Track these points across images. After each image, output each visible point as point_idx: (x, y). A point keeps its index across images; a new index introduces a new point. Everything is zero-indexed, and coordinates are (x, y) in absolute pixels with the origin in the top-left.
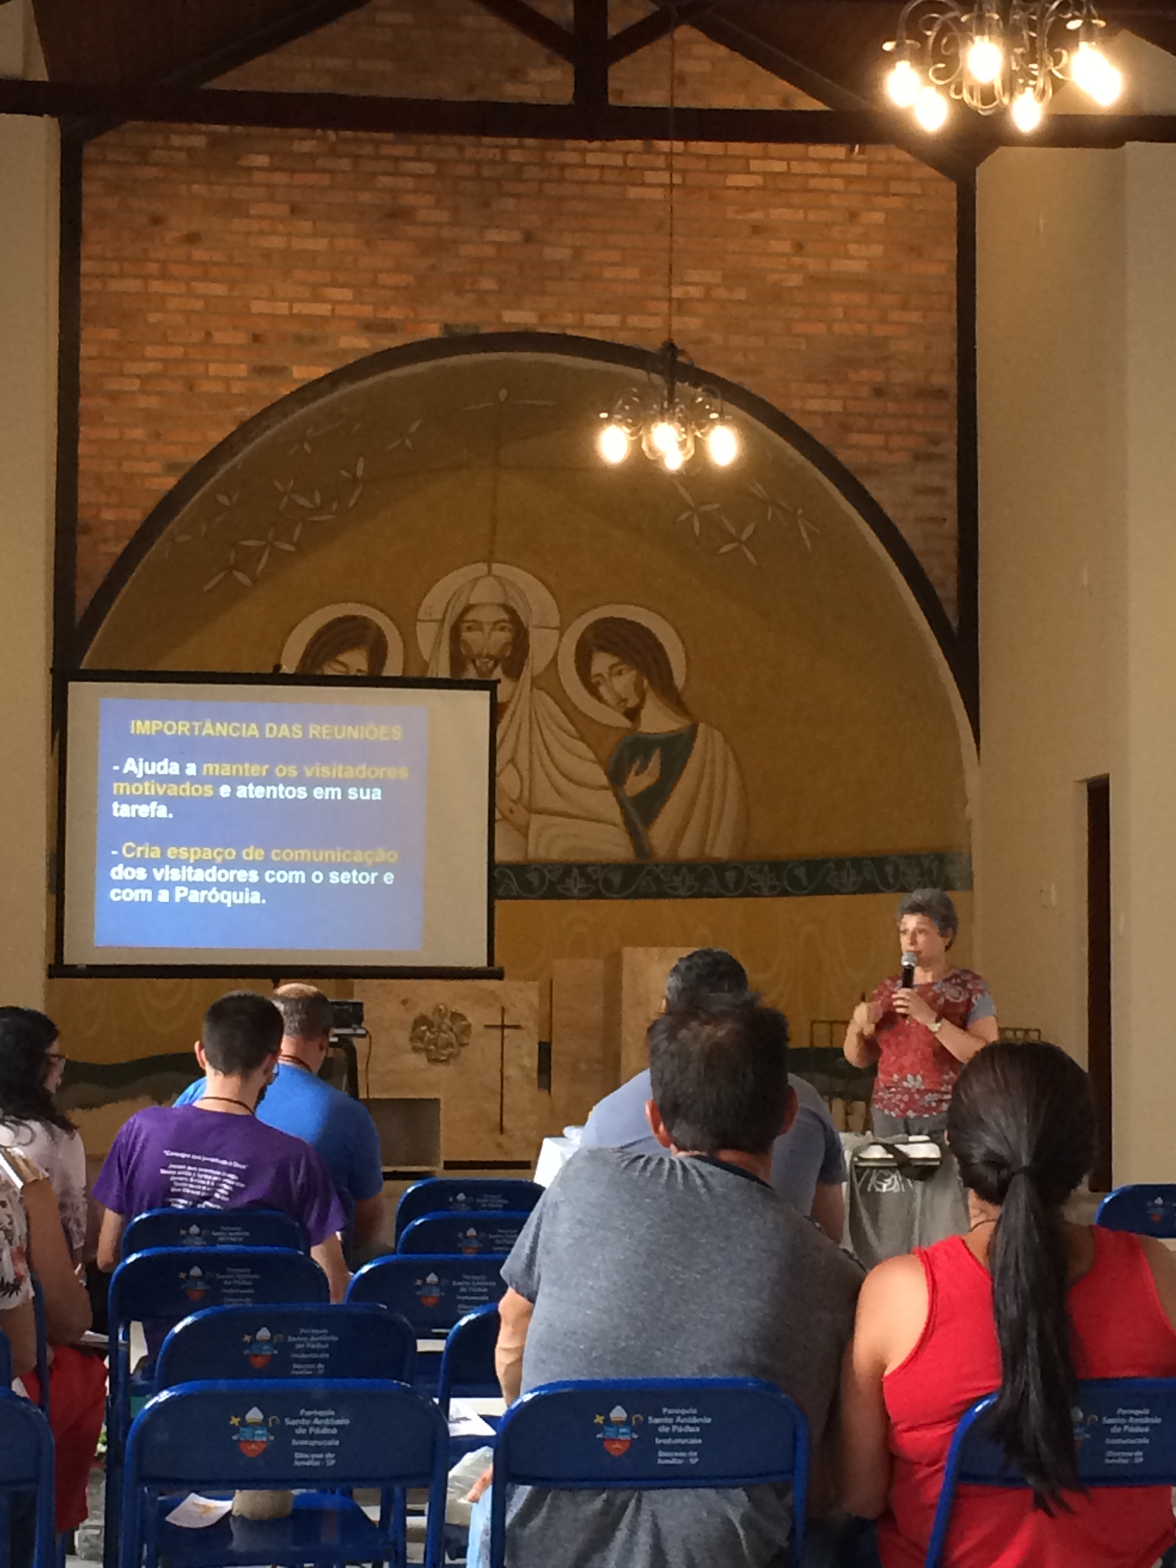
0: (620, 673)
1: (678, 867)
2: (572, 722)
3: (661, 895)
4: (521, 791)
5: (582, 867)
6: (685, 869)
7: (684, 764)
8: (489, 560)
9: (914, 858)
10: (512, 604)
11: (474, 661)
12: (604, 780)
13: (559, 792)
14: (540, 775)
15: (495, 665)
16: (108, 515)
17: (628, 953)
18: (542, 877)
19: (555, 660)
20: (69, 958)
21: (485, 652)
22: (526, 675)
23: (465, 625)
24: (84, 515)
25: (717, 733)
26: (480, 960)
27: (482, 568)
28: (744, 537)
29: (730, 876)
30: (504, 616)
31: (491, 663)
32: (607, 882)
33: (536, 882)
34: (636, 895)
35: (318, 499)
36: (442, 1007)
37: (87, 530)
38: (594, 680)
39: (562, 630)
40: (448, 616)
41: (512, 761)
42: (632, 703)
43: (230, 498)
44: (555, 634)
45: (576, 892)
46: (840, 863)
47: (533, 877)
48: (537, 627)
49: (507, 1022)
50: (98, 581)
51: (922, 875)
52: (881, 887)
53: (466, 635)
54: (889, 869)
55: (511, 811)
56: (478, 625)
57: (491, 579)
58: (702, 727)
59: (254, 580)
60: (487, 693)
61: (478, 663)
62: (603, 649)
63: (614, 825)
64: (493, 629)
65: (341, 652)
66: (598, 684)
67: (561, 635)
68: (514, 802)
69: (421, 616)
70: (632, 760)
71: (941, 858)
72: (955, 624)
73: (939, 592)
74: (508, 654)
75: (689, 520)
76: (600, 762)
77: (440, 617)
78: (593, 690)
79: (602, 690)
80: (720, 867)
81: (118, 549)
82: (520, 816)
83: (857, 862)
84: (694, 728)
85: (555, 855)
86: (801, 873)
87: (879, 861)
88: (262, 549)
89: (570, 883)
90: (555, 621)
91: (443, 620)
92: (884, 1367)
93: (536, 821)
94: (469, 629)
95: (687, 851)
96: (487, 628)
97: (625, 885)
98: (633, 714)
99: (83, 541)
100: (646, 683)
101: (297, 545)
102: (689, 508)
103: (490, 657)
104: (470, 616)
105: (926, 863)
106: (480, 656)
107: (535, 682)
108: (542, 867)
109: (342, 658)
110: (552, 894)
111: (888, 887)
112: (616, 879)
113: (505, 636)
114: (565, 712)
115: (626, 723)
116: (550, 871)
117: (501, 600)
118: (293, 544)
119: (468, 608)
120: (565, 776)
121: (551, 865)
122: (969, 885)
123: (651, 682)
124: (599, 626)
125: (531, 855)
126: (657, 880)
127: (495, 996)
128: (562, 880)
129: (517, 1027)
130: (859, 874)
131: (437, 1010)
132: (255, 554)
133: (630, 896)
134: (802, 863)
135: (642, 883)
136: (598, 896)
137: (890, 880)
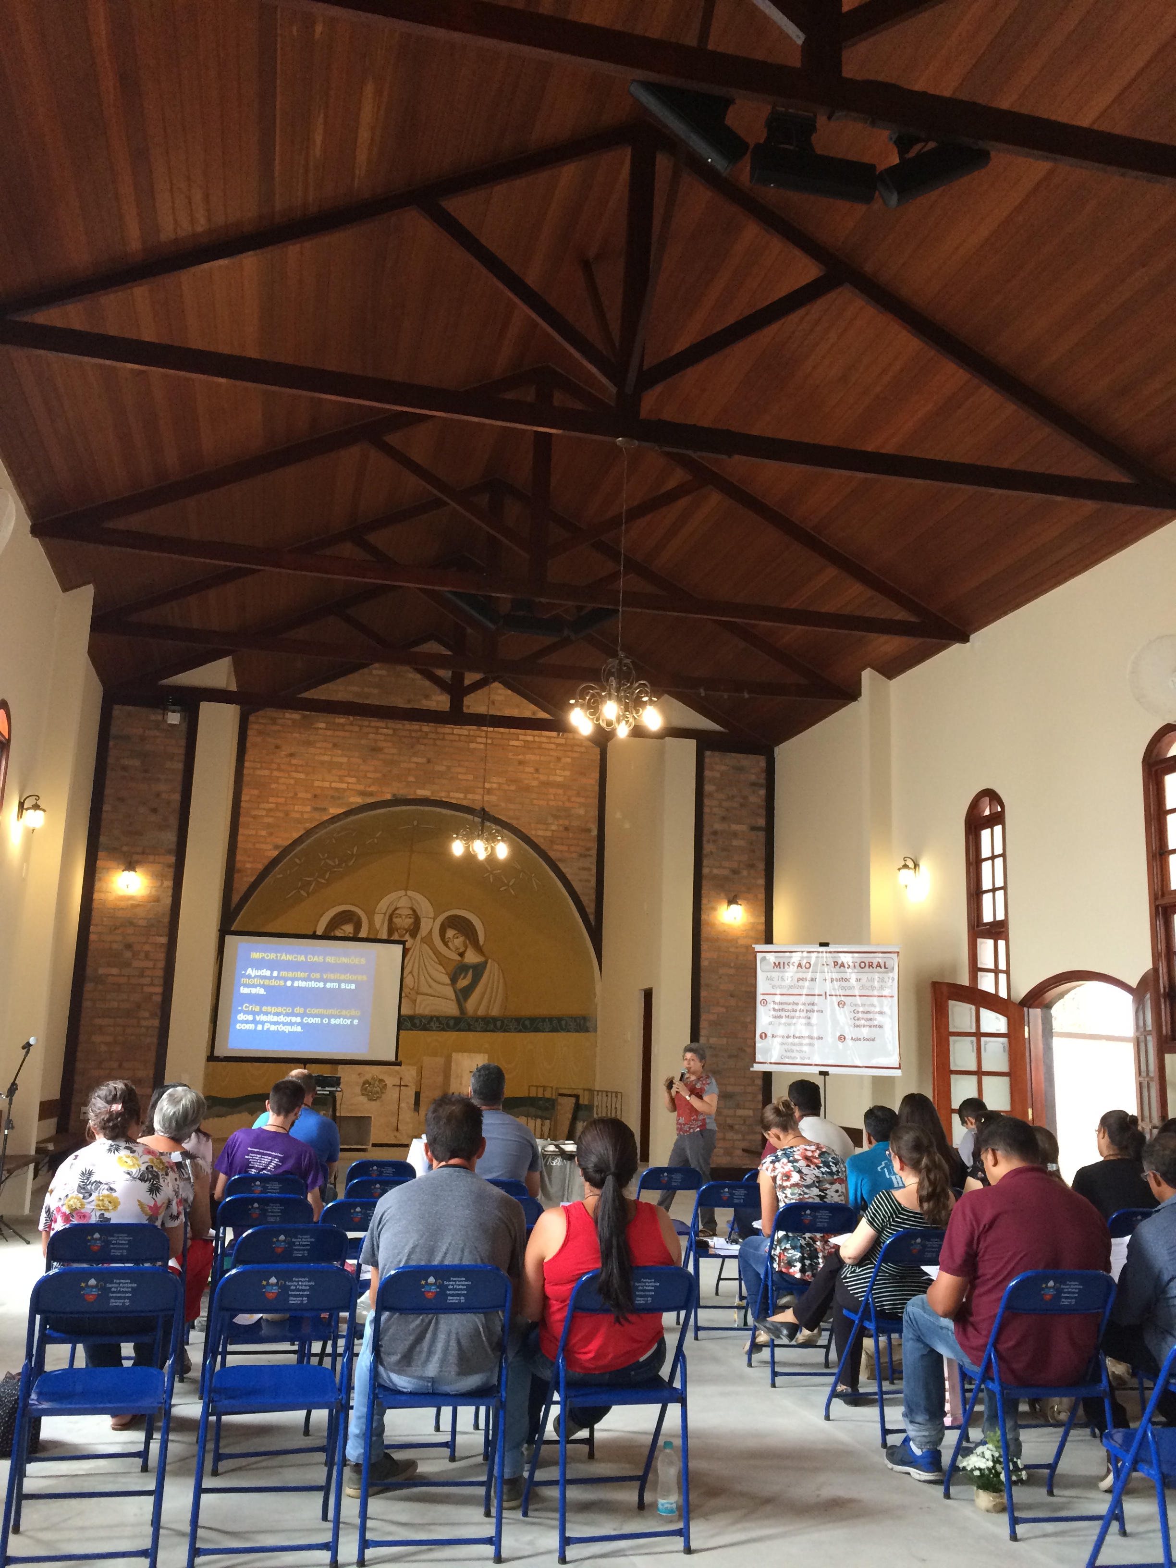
1: (477, 1019)
3: (469, 1030)
5: (438, 1018)
7: (482, 976)
8: (406, 889)
9: (574, 1019)
12: (448, 981)
13: (430, 986)
14: (422, 979)
16: (248, 866)
17: (454, 1055)
18: (421, 1021)
19: (431, 930)
20: (216, 1054)
22: (419, 937)
24: (238, 865)
25: (496, 965)
26: (393, 1059)
27: (402, 893)
28: (511, 884)
29: (499, 1024)
30: (411, 912)
32: (448, 1025)
34: (459, 1030)
35: (337, 860)
37: (239, 871)
41: (411, 972)
42: (461, 950)
44: (432, 920)
45: (434, 1028)
46: (543, 1020)
47: (417, 1021)
50: (242, 893)
51: (576, 1025)
52: (560, 1030)
53: (395, 920)
54: (563, 1023)
56: (400, 916)
58: (490, 961)
59: (308, 894)
60: (401, 946)
70: (460, 975)
71: (585, 1019)
72: (593, 924)
75: (489, 876)
76: (447, 974)
77: (384, 911)
78: (446, 944)
79: (450, 944)
80: (494, 1019)
83: (551, 1019)
84: (486, 963)
85: (427, 1012)
86: (527, 1023)
87: (560, 1019)
89: (432, 1024)
90: (432, 915)
91: (385, 914)
92: (543, 1259)
93: (420, 998)
95: (481, 1012)
96: (404, 917)
97: (456, 1024)
98: (462, 955)
99: (236, 876)
102: (489, 872)
105: (578, 1020)
109: (343, 927)
110: (425, 1028)
111: (563, 1030)
112: (452, 1023)
113: (411, 920)
114: (435, 954)
115: (459, 958)
117: (410, 906)
119: (396, 909)
122: (595, 1030)
123: (470, 942)
124: (448, 918)
125: (417, 1012)
126: (469, 1025)
127: (398, 1072)
128: (429, 1023)
129: (406, 1086)
130: (551, 1024)
131: (373, 1078)
132: (309, 883)
133: (457, 1031)
134: (529, 1019)
135: (462, 1025)
136: (444, 1030)
137: (564, 1027)
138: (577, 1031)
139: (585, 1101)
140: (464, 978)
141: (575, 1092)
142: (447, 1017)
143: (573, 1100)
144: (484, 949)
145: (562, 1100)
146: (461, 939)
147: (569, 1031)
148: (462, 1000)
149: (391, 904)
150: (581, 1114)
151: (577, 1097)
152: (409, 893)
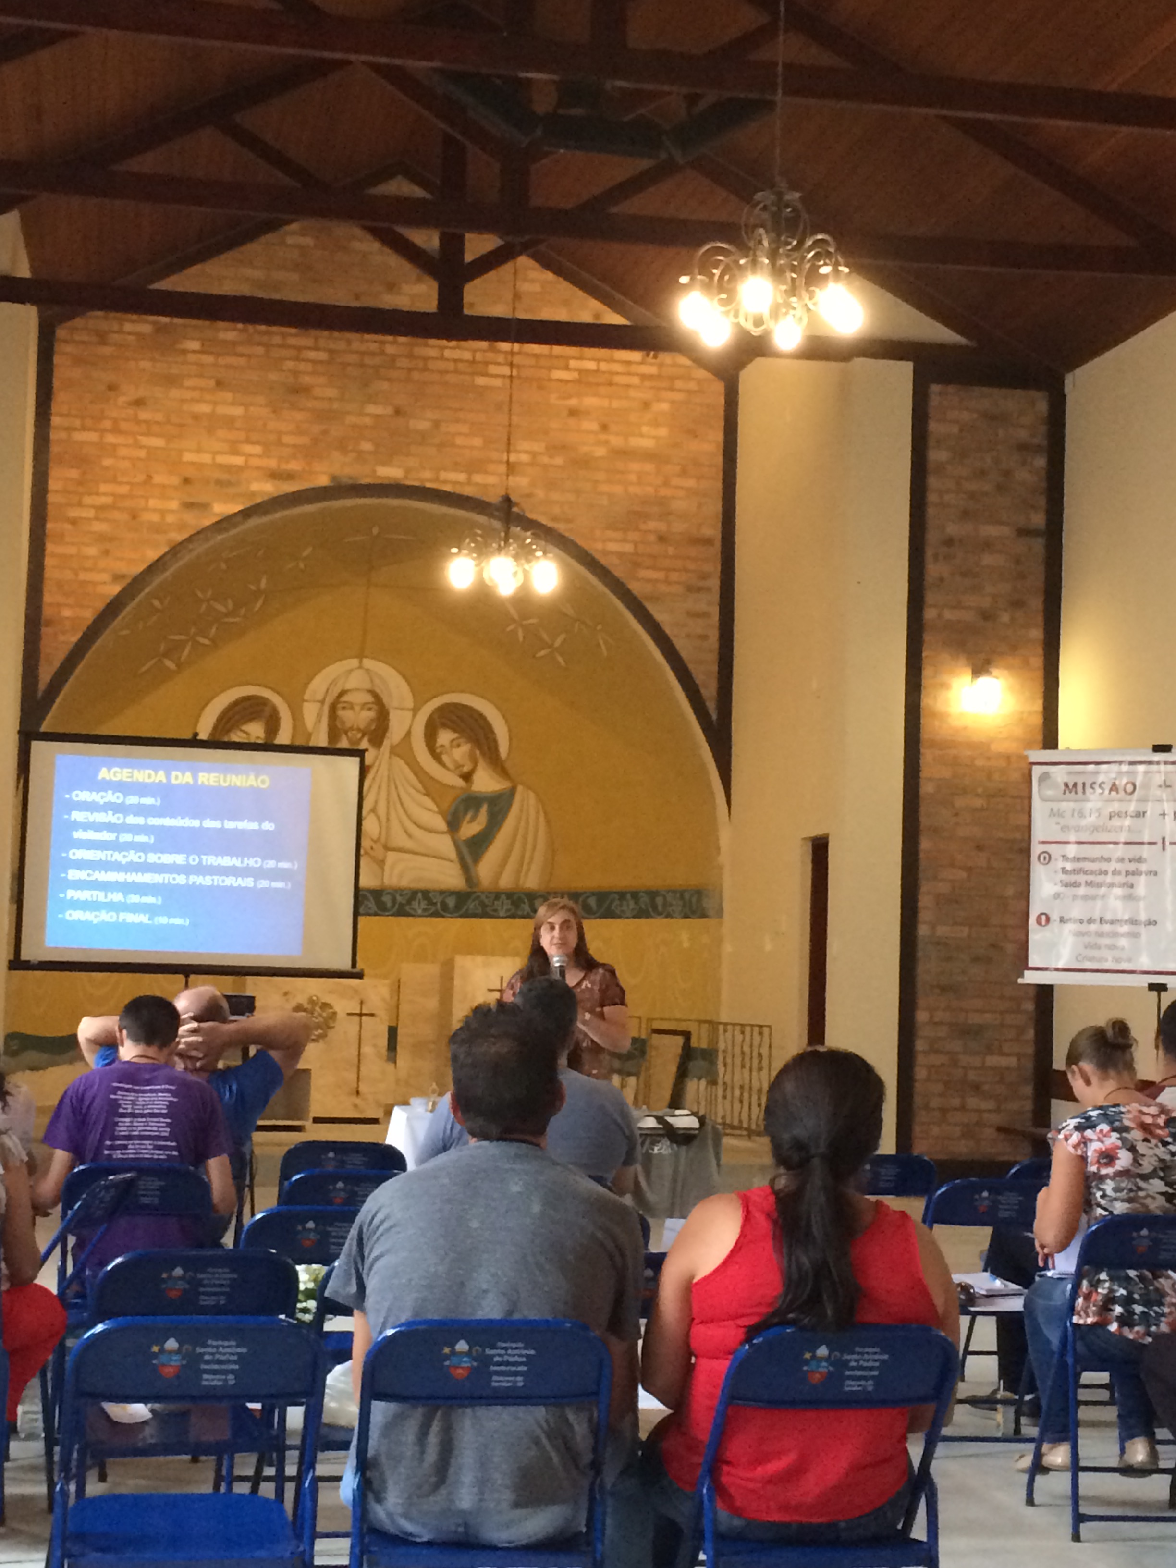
0: (458, 746)
1: (497, 895)
2: (421, 782)
3: (485, 915)
4: (380, 833)
5: (426, 893)
6: (503, 897)
8: (361, 656)
9: (681, 894)
10: (378, 691)
11: (346, 733)
12: (442, 825)
13: (410, 836)
15: (363, 736)
16: (67, 613)
17: (458, 959)
18: (394, 901)
19: (409, 734)
20: (26, 955)
21: (355, 727)
22: (386, 743)
23: (340, 706)
24: (47, 612)
25: (532, 795)
26: (345, 964)
27: (355, 662)
28: (558, 643)
31: (359, 735)
32: (444, 905)
33: (389, 904)
34: (466, 915)
35: (230, 603)
36: (315, 998)
37: (49, 623)
38: (438, 751)
39: (415, 711)
40: (327, 699)
41: (373, 810)
42: (466, 769)
43: (162, 603)
44: (410, 714)
45: (420, 912)
46: (622, 895)
47: (387, 899)
48: (396, 708)
49: (364, 1011)
50: (57, 664)
51: (684, 906)
52: (652, 914)
53: (340, 713)
54: (659, 901)
55: (372, 848)
56: (351, 706)
57: (361, 672)
58: (520, 788)
59: (179, 666)
60: (357, 759)
61: (350, 734)
62: (444, 726)
63: (452, 861)
64: (362, 709)
65: (245, 723)
66: (441, 753)
67: (414, 716)
68: (375, 842)
69: (306, 697)
70: (465, 813)
71: (699, 893)
72: (714, 717)
73: (703, 691)
74: (373, 727)
75: (515, 630)
76: (441, 813)
77: (320, 697)
78: (437, 757)
79: (445, 758)
81: (74, 638)
82: (379, 852)
83: (635, 895)
85: (405, 883)
86: (592, 902)
87: (653, 894)
88: (187, 641)
89: (415, 904)
90: (410, 703)
91: (322, 702)
92: (693, 1277)
93: (391, 856)
94: (344, 708)
95: (506, 882)
96: (357, 708)
97: (457, 907)
98: (467, 777)
99: (44, 630)
100: (478, 752)
101: (213, 640)
102: (514, 621)
103: (359, 730)
104: (345, 698)
105: (687, 896)
106: (351, 729)
107: (394, 751)
108: (395, 892)
109: (244, 728)
110: (401, 912)
111: (658, 914)
112: (451, 902)
113: (371, 714)
114: (416, 774)
115: (460, 783)
116: (401, 895)
117: (368, 686)
118: (210, 640)
119: (343, 693)
120: (415, 823)
121: (400, 891)
122: (720, 913)
123: (483, 754)
125: (387, 882)
126: (483, 905)
127: (356, 991)
128: (409, 902)
129: (372, 1015)
130: (636, 903)
131: (311, 1001)
132: (178, 646)
133: (461, 916)
134: (593, 894)
135: (471, 905)
136: (436, 914)
137: (660, 908)
138: (686, 916)
139: (699, 1041)
140: (473, 820)
141: (682, 1027)
142: (442, 892)
143: (680, 1040)
144: (508, 765)
145: (656, 1039)
146: (466, 748)
147: (669, 916)
148: (469, 859)
149: (334, 683)
150: (693, 1065)
151: (687, 1035)
152: (368, 663)
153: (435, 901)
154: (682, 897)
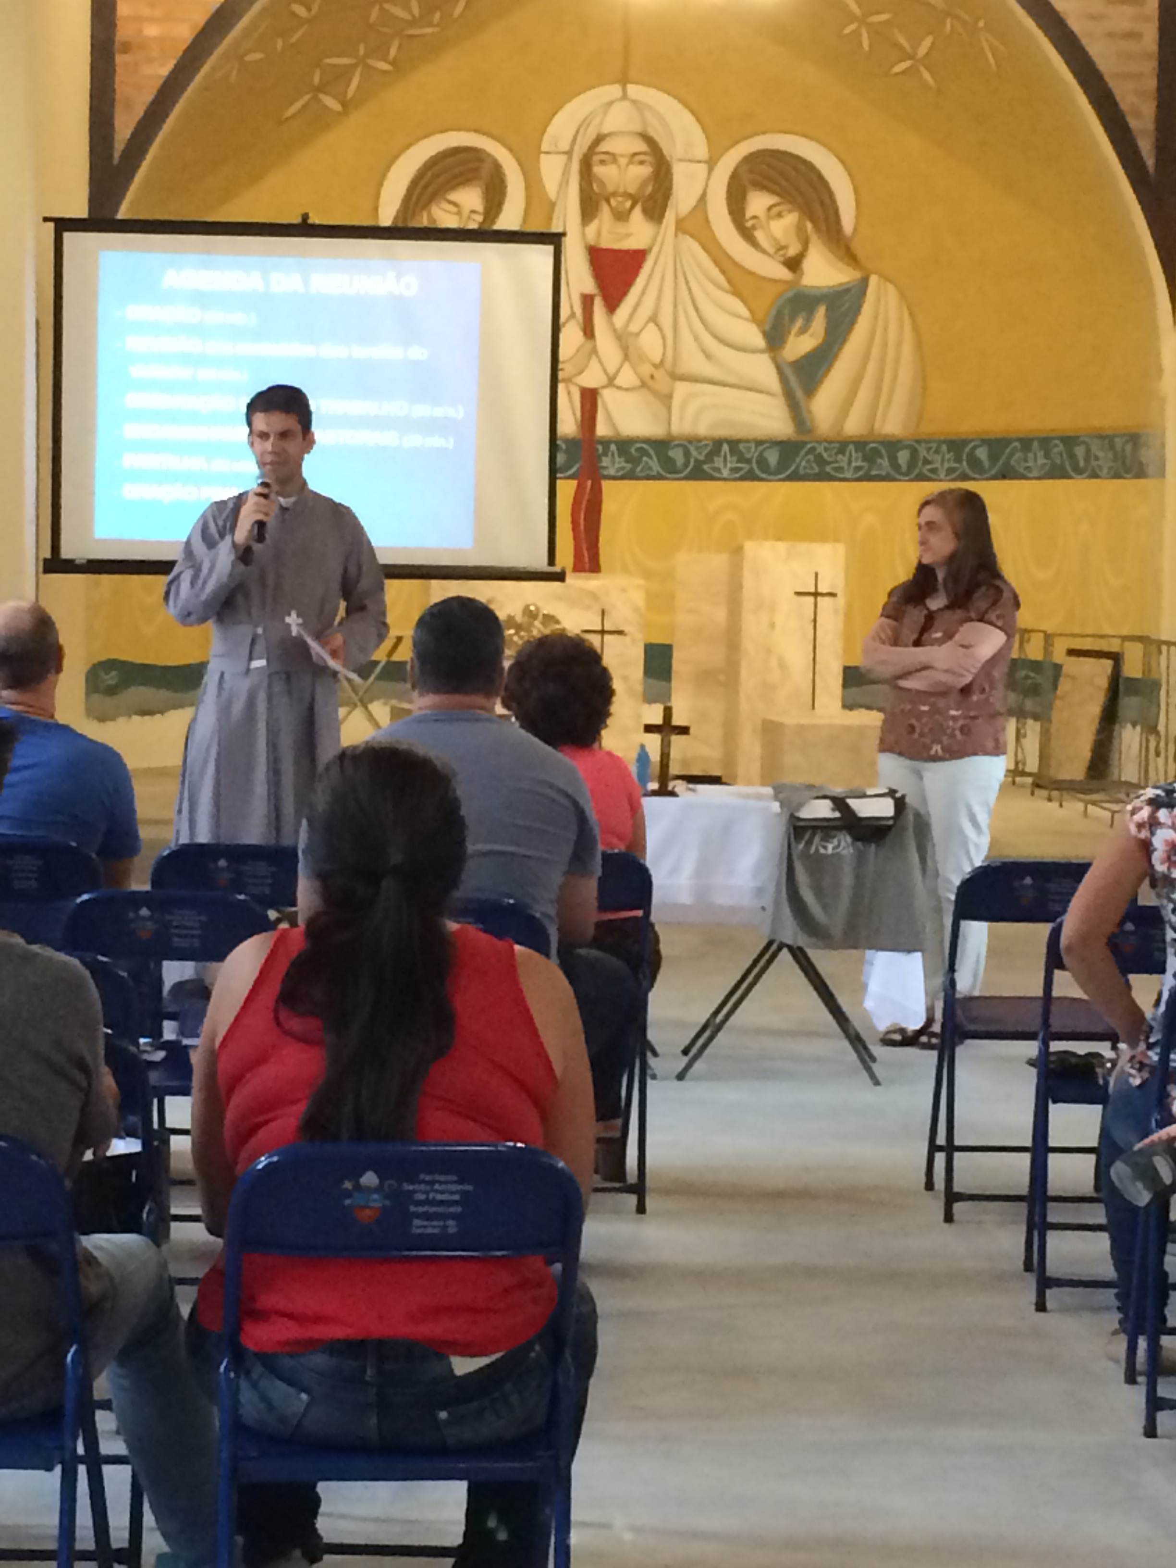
0: (779, 215)
1: (843, 446)
2: (723, 272)
3: (822, 477)
4: (664, 354)
6: (851, 447)
8: (624, 81)
9: (1107, 439)
10: (651, 133)
11: (608, 201)
12: (759, 341)
13: (708, 356)
14: (686, 336)
15: (632, 207)
16: (152, 31)
17: (750, 547)
18: (687, 454)
19: (703, 198)
20: (66, 553)
21: (621, 190)
22: (670, 217)
23: (596, 158)
24: (123, 32)
25: (891, 288)
26: (540, 562)
27: (615, 90)
28: (922, 51)
29: (903, 457)
30: (642, 147)
31: (628, 204)
32: (762, 462)
33: (680, 460)
34: (795, 477)
35: (416, 11)
36: (532, 608)
37: (127, 48)
38: (749, 224)
39: (711, 164)
40: (577, 148)
41: (654, 319)
42: (792, 252)
43: (309, 9)
44: (703, 167)
45: (725, 473)
46: (1026, 443)
47: (677, 455)
48: (681, 160)
49: (607, 628)
50: (139, 112)
51: (1115, 459)
52: (1072, 474)
53: (598, 170)
54: (1080, 451)
55: (652, 377)
56: (613, 158)
57: (626, 104)
58: (874, 280)
59: (344, 105)
61: (613, 202)
62: (761, 186)
63: (769, 393)
64: (630, 163)
65: (453, 188)
66: (754, 228)
67: (711, 170)
68: (655, 366)
69: (544, 148)
70: (792, 320)
71: (1135, 439)
72: (1150, 162)
73: (1133, 123)
75: (856, 33)
76: (755, 320)
77: (565, 147)
78: (747, 235)
79: (759, 235)
80: (892, 445)
81: (165, 71)
82: (662, 382)
83: (1045, 442)
84: (864, 282)
85: (703, 429)
86: (982, 454)
87: (1069, 441)
88: (355, 66)
89: (718, 462)
90: (702, 151)
91: (569, 153)
93: (681, 389)
94: (602, 162)
96: (623, 161)
97: (783, 464)
98: (794, 264)
100: (809, 226)
101: (394, 63)
102: (853, 18)
103: (627, 195)
104: (603, 147)
105: (1118, 442)
106: (614, 194)
107: (681, 226)
110: (698, 474)
111: (1079, 471)
112: (773, 457)
113: (645, 171)
114: (716, 262)
115: (784, 273)
116: (697, 448)
117: (638, 128)
118: (389, 63)
119: (599, 139)
120: (715, 336)
123: (816, 227)
124: (753, 159)
125: (676, 429)
126: (820, 460)
127: (594, 596)
128: (710, 458)
130: (1047, 456)
132: (344, 74)
133: (789, 478)
136: (750, 476)
137: (1082, 464)
138: (1117, 476)
139: (1132, 669)
140: (803, 330)
141: (1114, 646)
142: (759, 443)
143: (1107, 665)
144: (857, 247)
145: (1072, 666)
146: (791, 219)
148: (799, 394)
149: (586, 122)
151: (1116, 658)
153: (748, 456)
154: (1112, 446)
